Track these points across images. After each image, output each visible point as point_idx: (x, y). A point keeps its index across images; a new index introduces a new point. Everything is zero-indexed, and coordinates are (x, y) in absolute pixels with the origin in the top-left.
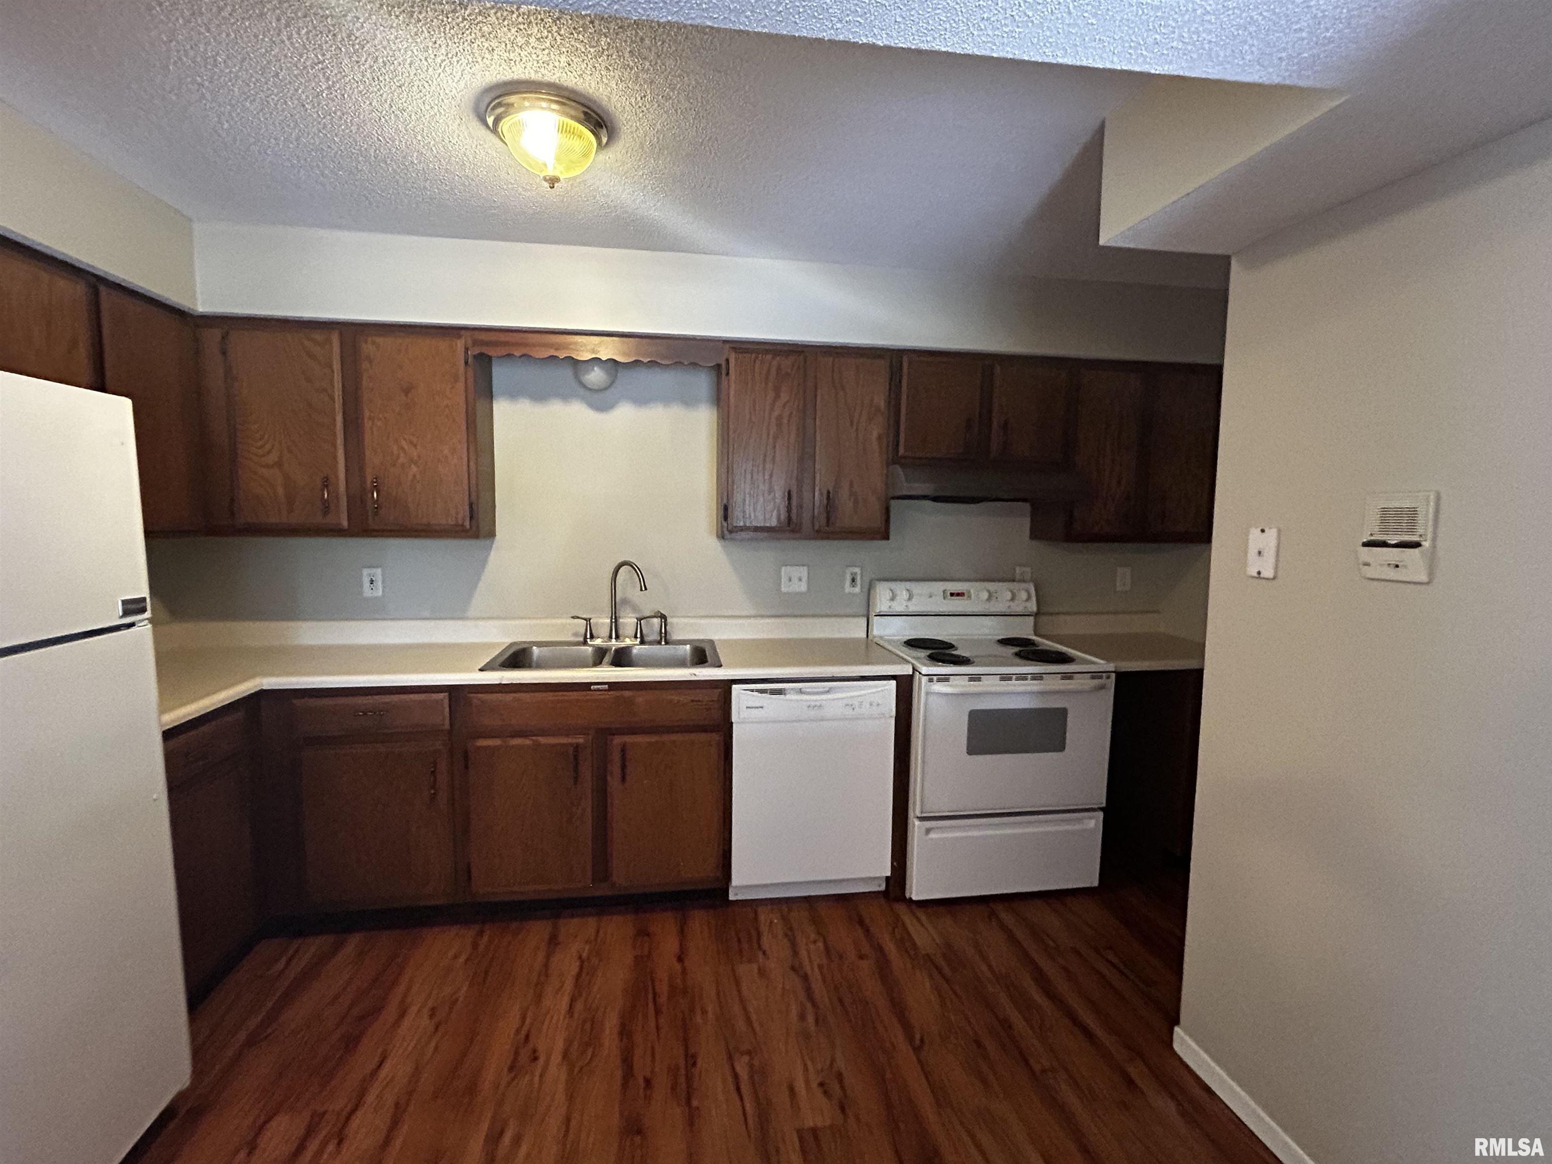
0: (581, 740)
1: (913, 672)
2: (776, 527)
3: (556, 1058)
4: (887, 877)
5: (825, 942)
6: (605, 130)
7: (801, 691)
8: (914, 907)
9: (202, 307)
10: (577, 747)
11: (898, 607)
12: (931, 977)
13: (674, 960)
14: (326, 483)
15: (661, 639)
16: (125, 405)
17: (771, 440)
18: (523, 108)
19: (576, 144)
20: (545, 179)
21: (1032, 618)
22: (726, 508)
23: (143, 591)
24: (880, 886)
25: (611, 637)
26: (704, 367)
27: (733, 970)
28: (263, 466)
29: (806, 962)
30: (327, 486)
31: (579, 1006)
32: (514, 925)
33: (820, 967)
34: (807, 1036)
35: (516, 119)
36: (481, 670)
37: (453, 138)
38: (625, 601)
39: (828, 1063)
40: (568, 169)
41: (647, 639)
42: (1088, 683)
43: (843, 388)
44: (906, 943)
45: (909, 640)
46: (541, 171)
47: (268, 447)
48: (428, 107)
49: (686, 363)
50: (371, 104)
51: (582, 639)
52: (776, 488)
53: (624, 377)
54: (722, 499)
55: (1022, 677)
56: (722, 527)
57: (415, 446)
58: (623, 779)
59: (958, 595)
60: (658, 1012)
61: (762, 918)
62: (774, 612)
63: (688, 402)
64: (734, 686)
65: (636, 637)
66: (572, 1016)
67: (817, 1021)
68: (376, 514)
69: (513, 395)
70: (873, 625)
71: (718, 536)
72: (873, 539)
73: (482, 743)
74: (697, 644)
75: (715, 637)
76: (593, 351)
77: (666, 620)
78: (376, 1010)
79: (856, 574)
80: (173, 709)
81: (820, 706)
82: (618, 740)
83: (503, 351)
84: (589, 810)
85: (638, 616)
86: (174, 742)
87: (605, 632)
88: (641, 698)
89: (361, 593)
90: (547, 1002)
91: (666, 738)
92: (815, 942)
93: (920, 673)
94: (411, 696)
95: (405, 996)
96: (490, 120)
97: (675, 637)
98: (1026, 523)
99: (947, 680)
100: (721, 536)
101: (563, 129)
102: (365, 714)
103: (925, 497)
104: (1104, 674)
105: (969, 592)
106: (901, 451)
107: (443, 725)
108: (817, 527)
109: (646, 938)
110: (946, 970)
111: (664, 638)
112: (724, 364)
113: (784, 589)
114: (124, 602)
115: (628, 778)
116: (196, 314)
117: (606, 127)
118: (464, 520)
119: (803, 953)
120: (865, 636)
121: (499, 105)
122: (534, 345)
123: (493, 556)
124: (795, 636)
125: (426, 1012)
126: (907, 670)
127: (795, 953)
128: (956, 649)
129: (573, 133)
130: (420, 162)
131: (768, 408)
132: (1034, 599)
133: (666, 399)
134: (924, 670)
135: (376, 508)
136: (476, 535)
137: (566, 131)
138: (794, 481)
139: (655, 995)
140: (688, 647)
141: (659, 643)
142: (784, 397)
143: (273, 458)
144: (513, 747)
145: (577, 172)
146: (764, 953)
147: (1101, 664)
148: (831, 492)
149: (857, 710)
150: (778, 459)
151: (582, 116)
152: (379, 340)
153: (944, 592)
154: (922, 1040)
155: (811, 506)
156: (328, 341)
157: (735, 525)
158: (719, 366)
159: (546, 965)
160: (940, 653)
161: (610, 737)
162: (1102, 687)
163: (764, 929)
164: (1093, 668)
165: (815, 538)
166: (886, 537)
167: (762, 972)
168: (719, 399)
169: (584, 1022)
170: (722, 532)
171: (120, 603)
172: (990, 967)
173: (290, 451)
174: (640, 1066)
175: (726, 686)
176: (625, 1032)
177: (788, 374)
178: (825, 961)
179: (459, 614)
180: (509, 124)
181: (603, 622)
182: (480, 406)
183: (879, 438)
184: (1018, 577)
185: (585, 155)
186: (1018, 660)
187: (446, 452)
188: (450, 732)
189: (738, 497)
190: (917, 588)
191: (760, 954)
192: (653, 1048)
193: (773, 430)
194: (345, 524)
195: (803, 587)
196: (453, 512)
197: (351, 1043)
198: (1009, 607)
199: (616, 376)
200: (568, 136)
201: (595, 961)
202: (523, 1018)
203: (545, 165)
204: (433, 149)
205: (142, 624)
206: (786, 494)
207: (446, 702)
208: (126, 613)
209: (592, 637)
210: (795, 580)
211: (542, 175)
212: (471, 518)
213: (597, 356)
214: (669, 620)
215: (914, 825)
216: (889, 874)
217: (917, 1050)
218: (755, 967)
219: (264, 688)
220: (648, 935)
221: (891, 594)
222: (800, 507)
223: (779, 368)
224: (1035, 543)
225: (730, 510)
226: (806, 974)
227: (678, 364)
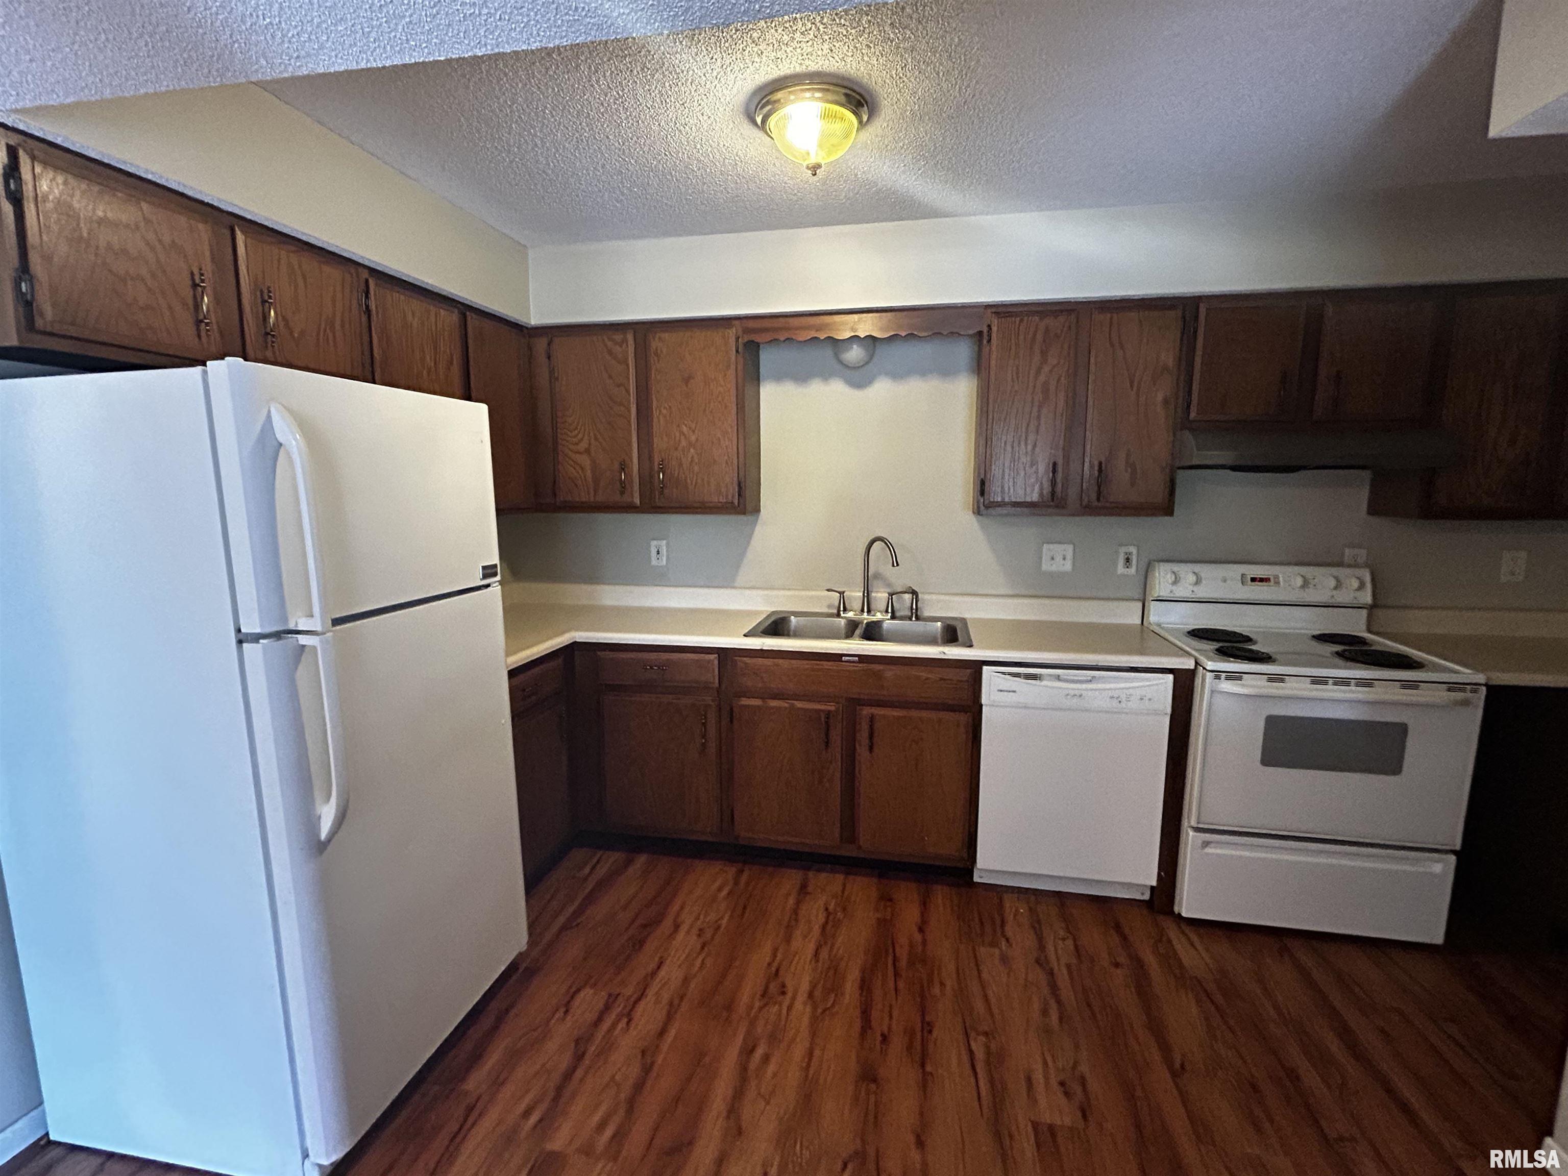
0: (831, 707)
1: (1196, 666)
2: (1038, 502)
3: (802, 997)
4: (1152, 888)
5: (1075, 940)
6: (866, 108)
7: (1058, 678)
8: (1183, 926)
9: (534, 320)
10: (828, 714)
11: (1181, 592)
12: (1198, 1001)
13: (915, 929)
14: (623, 467)
15: (912, 615)
16: (484, 408)
17: (1035, 409)
18: (788, 102)
19: (838, 127)
20: (808, 168)
21: (1364, 613)
22: (983, 483)
23: (495, 560)
24: (1143, 894)
25: (862, 611)
26: (965, 335)
27: (974, 950)
28: (576, 453)
29: (1052, 956)
30: (623, 469)
31: (824, 954)
32: (770, 869)
33: (1068, 966)
34: (1047, 1031)
35: (782, 114)
36: (745, 635)
37: (727, 142)
38: (877, 576)
39: (1071, 1063)
40: (829, 153)
41: (898, 614)
42: (1442, 695)
43: (1122, 347)
44: (1170, 960)
45: (1193, 630)
46: (804, 160)
47: (580, 436)
48: (706, 118)
49: (945, 333)
50: (659, 125)
51: (835, 611)
52: (1040, 459)
53: (882, 351)
54: (979, 473)
55: (1344, 682)
56: (978, 502)
57: (694, 431)
58: (871, 749)
59: (1261, 580)
60: (897, 974)
61: (1007, 905)
62: (1032, 592)
63: (946, 372)
64: (985, 668)
65: (887, 611)
66: (817, 961)
67: (1061, 1019)
68: (661, 493)
69: (779, 377)
70: (1149, 611)
71: (974, 512)
72: (1153, 515)
73: (745, 701)
74: (948, 622)
75: (966, 616)
76: (853, 329)
77: (917, 597)
78: (657, 921)
79: (1130, 554)
80: (515, 653)
81: (1081, 696)
82: (866, 711)
83: (768, 337)
84: (838, 775)
85: (889, 590)
86: (516, 680)
87: (857, 605)
88: (890, 673)
89: (650, 562)
90: (796, 943)
91: (915, 713)
92: (1064, 939)
93: (1204, 668)
94: (688, 655)
95: (678, 914)
96: (759, 120)
97: (927, 613)
98: (1364, 495)
99: (1240, 679)
100: (977, 512)
101: (826, 116)
102: (651, 668)
103: (1223, 467)
104: (1468, 687)
105: (1277, 577)
106: (1193, 415)
107: (714, 683)
108: (1084, 504)
109: (889, 904)
110: (1219, 998)
111: (916, 614)
112: (985, 330)
113: (1045, 567)
114: (484, 568)
115: (876, 750)
116: (529, 326)
117: (866, 103)
118: (733, 497)
119: (1050, 948)
120: (1139, 622)
121: (768, 103)
122: (797, 328)
123: (758, 529)
124: (1054, 618)
125: (695, 931)
126: (1189, 664)
127: (1042, 947)
128: (1255, 643)
129: (833, 117)
130: (699, 170)
131: (1032, 373)
132: (1369, 586)
133: (923, 372)
134: (1210, 665)
135: (662, 488)
136: (744, 513)
137: (828, 116)
138: (1060, 453)
139: (895, 960)
140: (939, 624)
141: (910, 619)
142: (1052, 361)
143: (583, 445)
144: (773, 708)
145: (840, 153)
146: (1007, 940)
147: (1466, 674)
148: (1103, 462)
149: (1123, 705)
150: (1043, 428)
151: (843, 99)
152: (666, 336)
153: (1243, 575)
154: (1182, 1066)
155: (1079, 481)
156: (625, 341)
157: (992, 500)
158: (980, 333)
159: (796, 912)
160: (1233, 647)
161: (858, 708)
162: (1466, 703)
163: (1010, 918)
164: (1454, 678)
165: (1083, 515)
166: (1171, 513)
167: (1005, 960)
168: (980, 367)
169: (829, 968)
170: (979, 507)
171: (481, 568)
172: (1276, 1007)
173: (596, 439)
174: (879, 1022)
175: (976, 666)
176: (865, 986)
177: (1057, 336)
178: (1074, 961)
179: (727, 582)
180: (776, 120)
181: (856, 595)
182: (749, 391)
183: (1166, 402)
184: (1346, 560)
185: (847, 136)
186: (1340, 662)
187: (719, 435)
188: (718, 690)
189: (996, 471)
190: (1205, 570)
191: (1004, 943)
192: (891, 1006)
193: (1039, 396)
194: (637, 501)
195: (1068, 566)
196: (723, 490)
197: (639, 944)
198: (1333, 596)
199: (874, 352)
200: (830, 121)
201: (840, 915)
202: (774, 956)
203: (808, 154)
204: (711, 155)
205: (494, 585)
206: (1051, 466)
207: (716, 662)
208: (485, 577)
209: (845, 610)
210: (1059, 558)
211: (805, 164)
212: (739, 495)
213: (856, 334)
214: (920, 596)
215: (1188, 834)
216: (1154, 883)
217: (1175, 1075)
218: (997, 951)
219: (578, 640)
220: (890, 900)
221: (1173, 577)
222: (1066, 478)
223: (1047, 330)
224: (1375, 521)
225: (987, 485)
226: (1052, 970)
227: (938, 334)
